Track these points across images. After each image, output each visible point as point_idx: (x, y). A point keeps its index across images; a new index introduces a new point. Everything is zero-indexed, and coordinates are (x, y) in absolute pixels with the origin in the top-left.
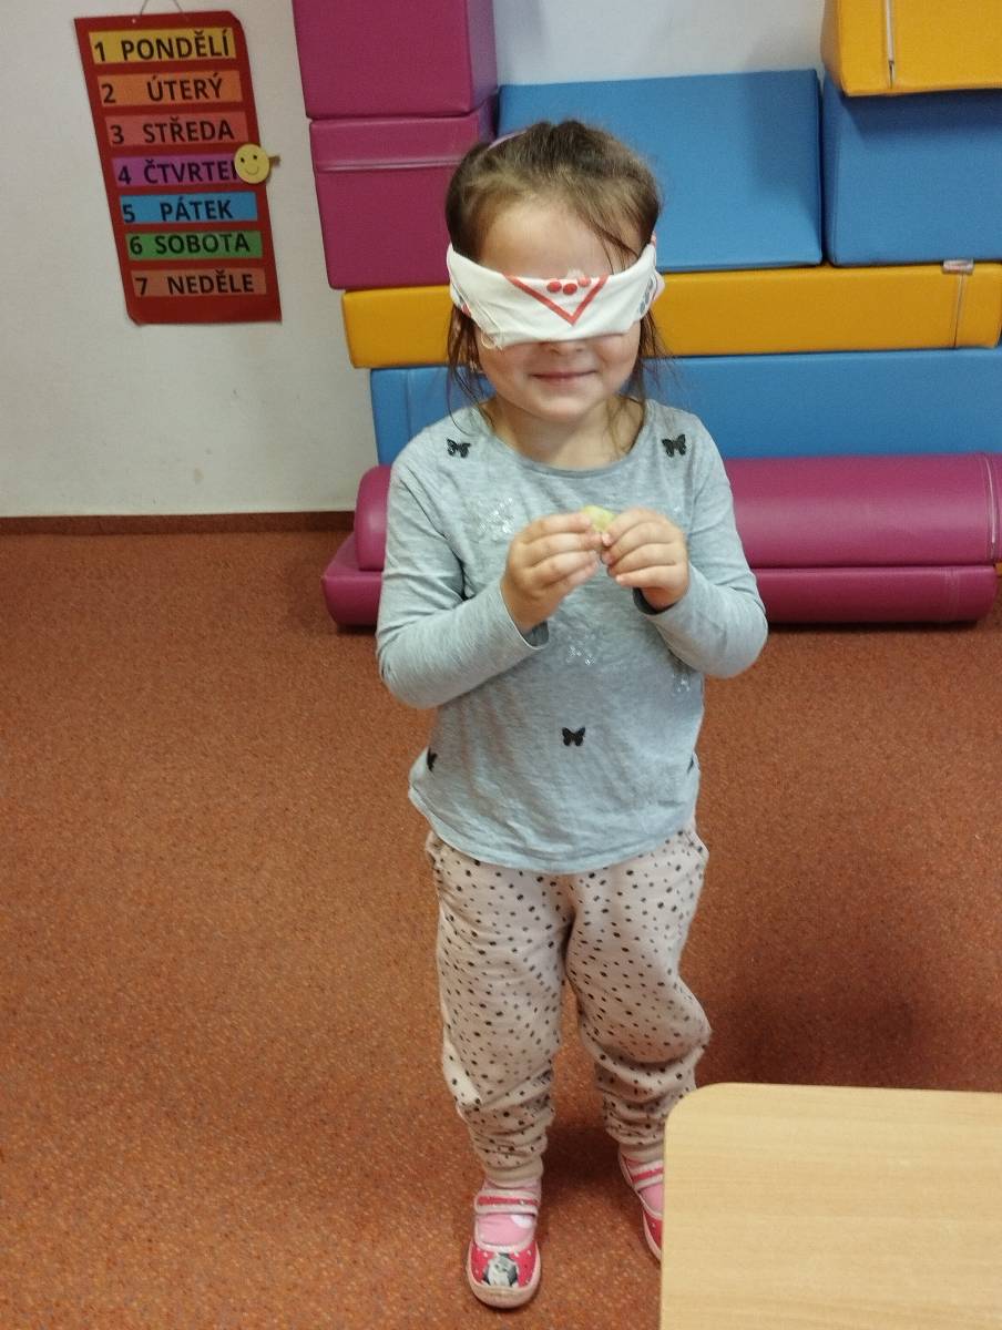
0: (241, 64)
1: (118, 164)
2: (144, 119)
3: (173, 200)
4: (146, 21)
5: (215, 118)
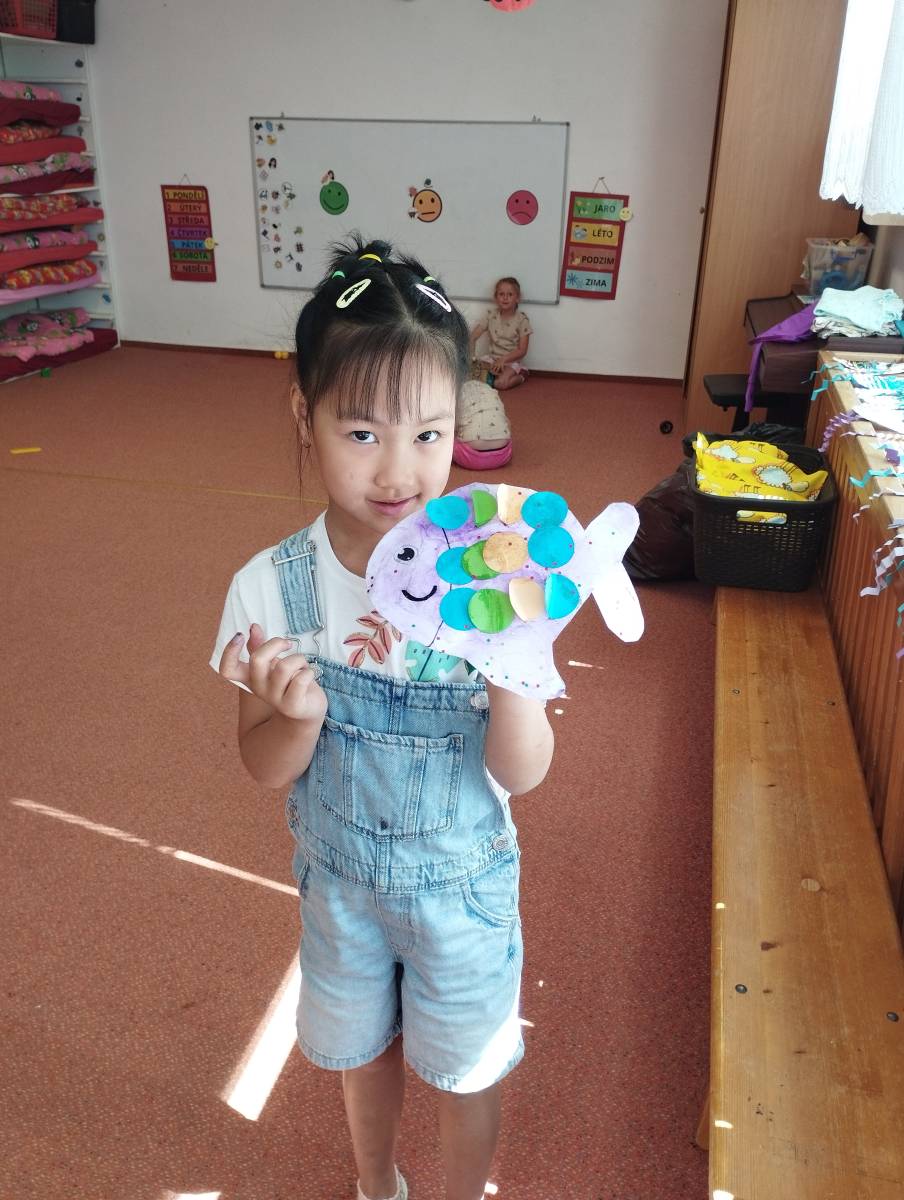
0: (207, 202)
1: (171, 229)
2: (177, 216)
3: (185, 241)
4: (180, 187)
5: (199, 217)
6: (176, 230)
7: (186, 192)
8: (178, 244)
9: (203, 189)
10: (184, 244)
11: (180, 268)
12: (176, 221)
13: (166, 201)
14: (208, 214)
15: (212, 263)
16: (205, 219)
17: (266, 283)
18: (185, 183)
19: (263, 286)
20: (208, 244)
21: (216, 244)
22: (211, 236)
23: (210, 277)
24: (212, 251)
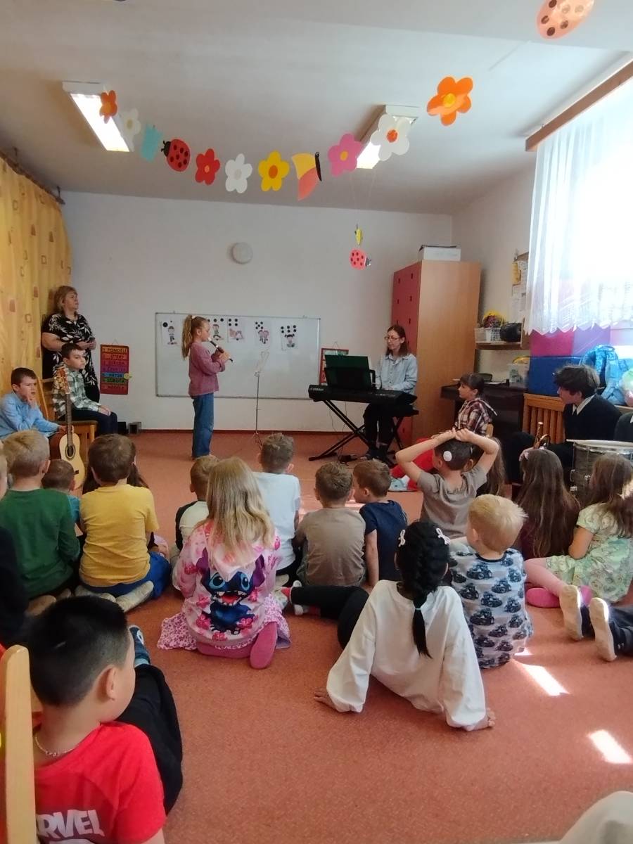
0: (128, 354)
1: (104, 367)
3: (112, 374)
4: (112, 346)
5: (122, 362)
6: (106, 368)
7: (116, 348)
8: (107, 374)
9: (127, 348)
10: (110, 375)
11: (106, 387)
12: (107, 363)
13: (102, 353)
14: (128, 360)
15: (127, 385)
16: (126, 363)
17: (159, 394)
18: (117, 345)
19: (157, 395)
20: (125, 376)
21: (131, 377)
22: (128, 372)
23: (125, 392)
24: (128, 380)
